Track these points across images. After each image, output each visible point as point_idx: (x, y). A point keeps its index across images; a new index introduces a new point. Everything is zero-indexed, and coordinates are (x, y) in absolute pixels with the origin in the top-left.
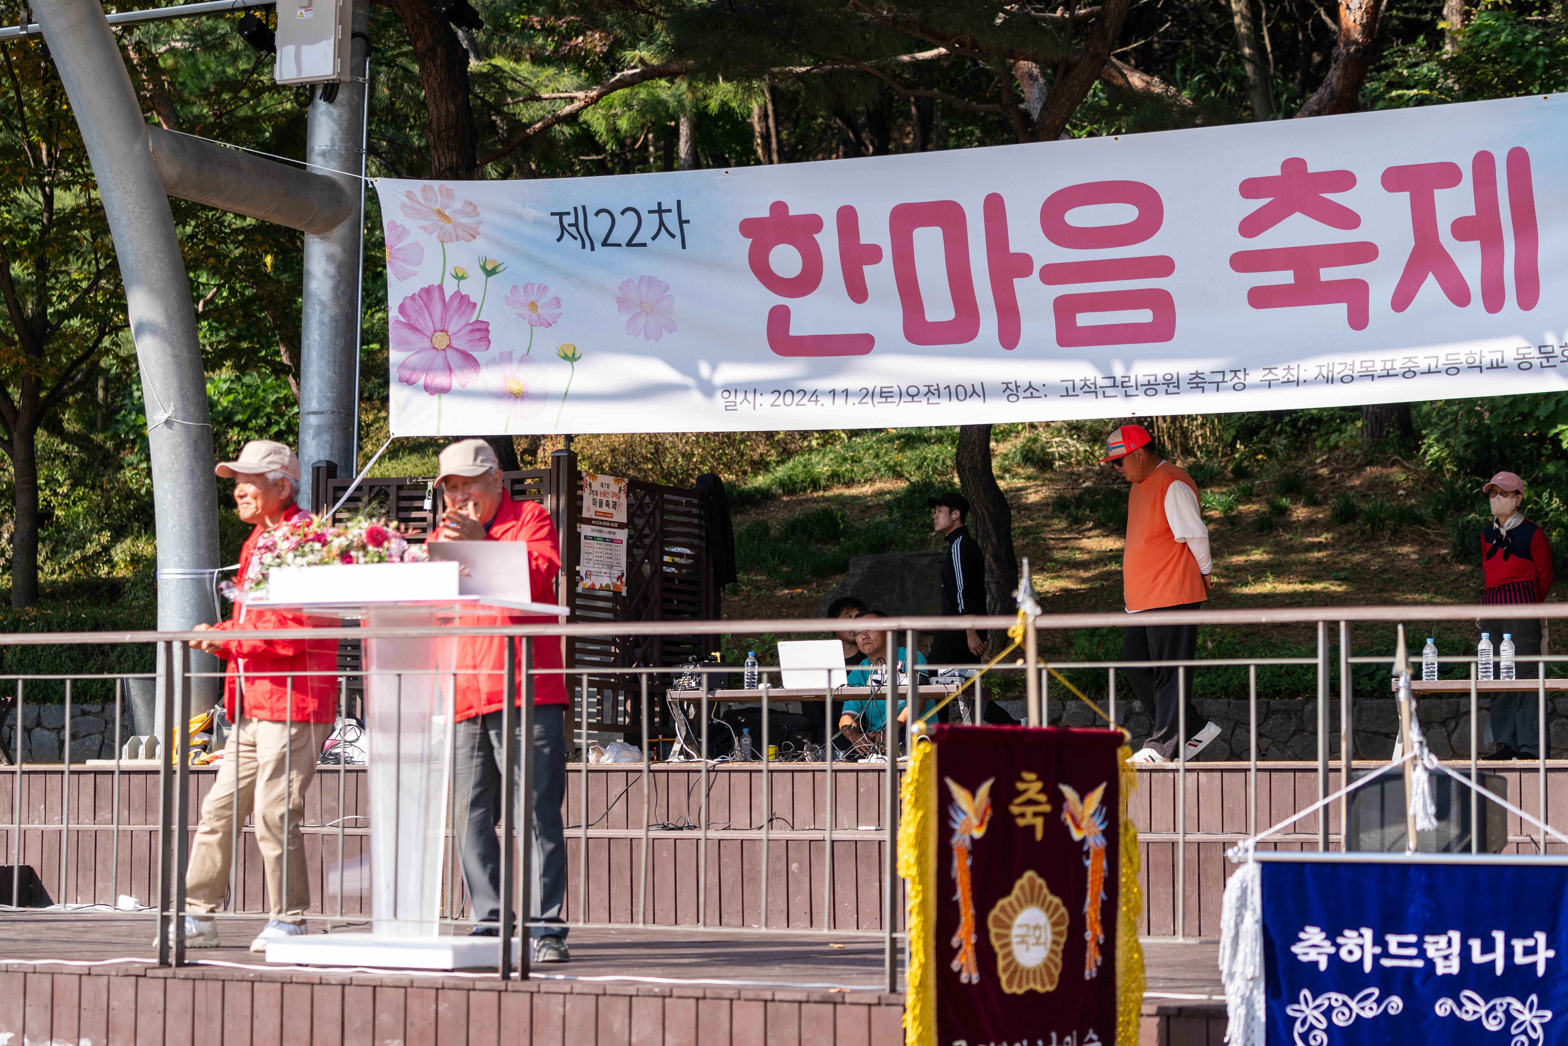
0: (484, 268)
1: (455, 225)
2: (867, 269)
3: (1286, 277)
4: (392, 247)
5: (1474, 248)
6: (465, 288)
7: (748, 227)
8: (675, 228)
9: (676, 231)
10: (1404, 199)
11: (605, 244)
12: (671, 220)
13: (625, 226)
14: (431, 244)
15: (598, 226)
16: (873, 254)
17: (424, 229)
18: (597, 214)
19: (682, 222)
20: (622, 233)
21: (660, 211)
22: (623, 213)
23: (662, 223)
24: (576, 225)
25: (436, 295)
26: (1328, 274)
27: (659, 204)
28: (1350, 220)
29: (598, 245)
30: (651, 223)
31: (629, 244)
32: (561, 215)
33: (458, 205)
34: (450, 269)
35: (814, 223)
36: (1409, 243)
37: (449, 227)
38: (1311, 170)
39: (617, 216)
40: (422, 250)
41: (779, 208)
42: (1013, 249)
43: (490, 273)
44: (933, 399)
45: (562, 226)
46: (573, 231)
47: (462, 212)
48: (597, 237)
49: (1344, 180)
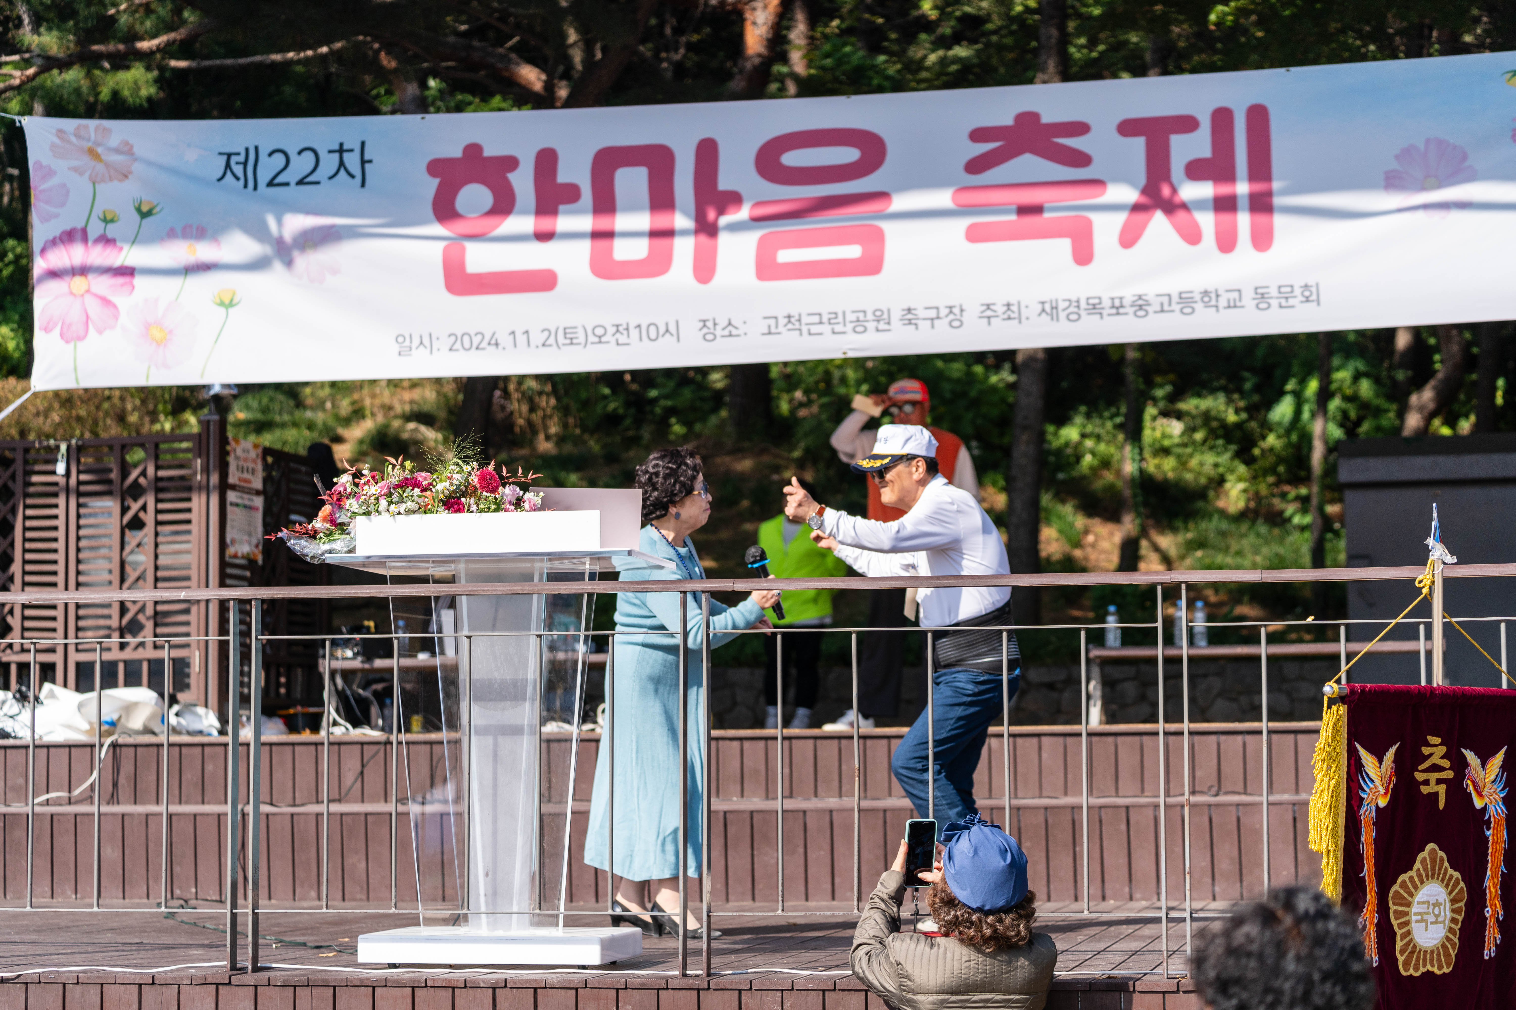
0: (139, 210)
1: (108, 165)
2: (562, 208)
4: (36, 188)
5: (1206, 188)
6: (115, 230)
7: (436, 167)
8: (356, 170)
10: (1139, 143)
11: (270, 184)
12: (352, 161)
13: (300, 165)
14: (80, 185)
15: (269, 167)
16: (571, 193)
17: (75, 169)
18: (270, 155)
19: (363, 162)
20: (295, 172)
21: (341, 150)
22: (300, 153)
23: (342, 164)
24: (245, 164)
27: (341, 145)
28: (1082, 160)
29: (263, 186)
30: (329, 163)
31: (303, 182)
32: (229, 156)
34: (98, 211)
35: (511, 163)
37: (100, 167)
38: (1044, 121)
39: (293, 156)
40: (68, 192)
41: (473, 150)
42: (723, 186)
43: (145, 215)
44: (623, 339)
45: (228, 165)
46: (238, 170)
47: (117, 151)
48: (264, 176)
49: (1080, 128)
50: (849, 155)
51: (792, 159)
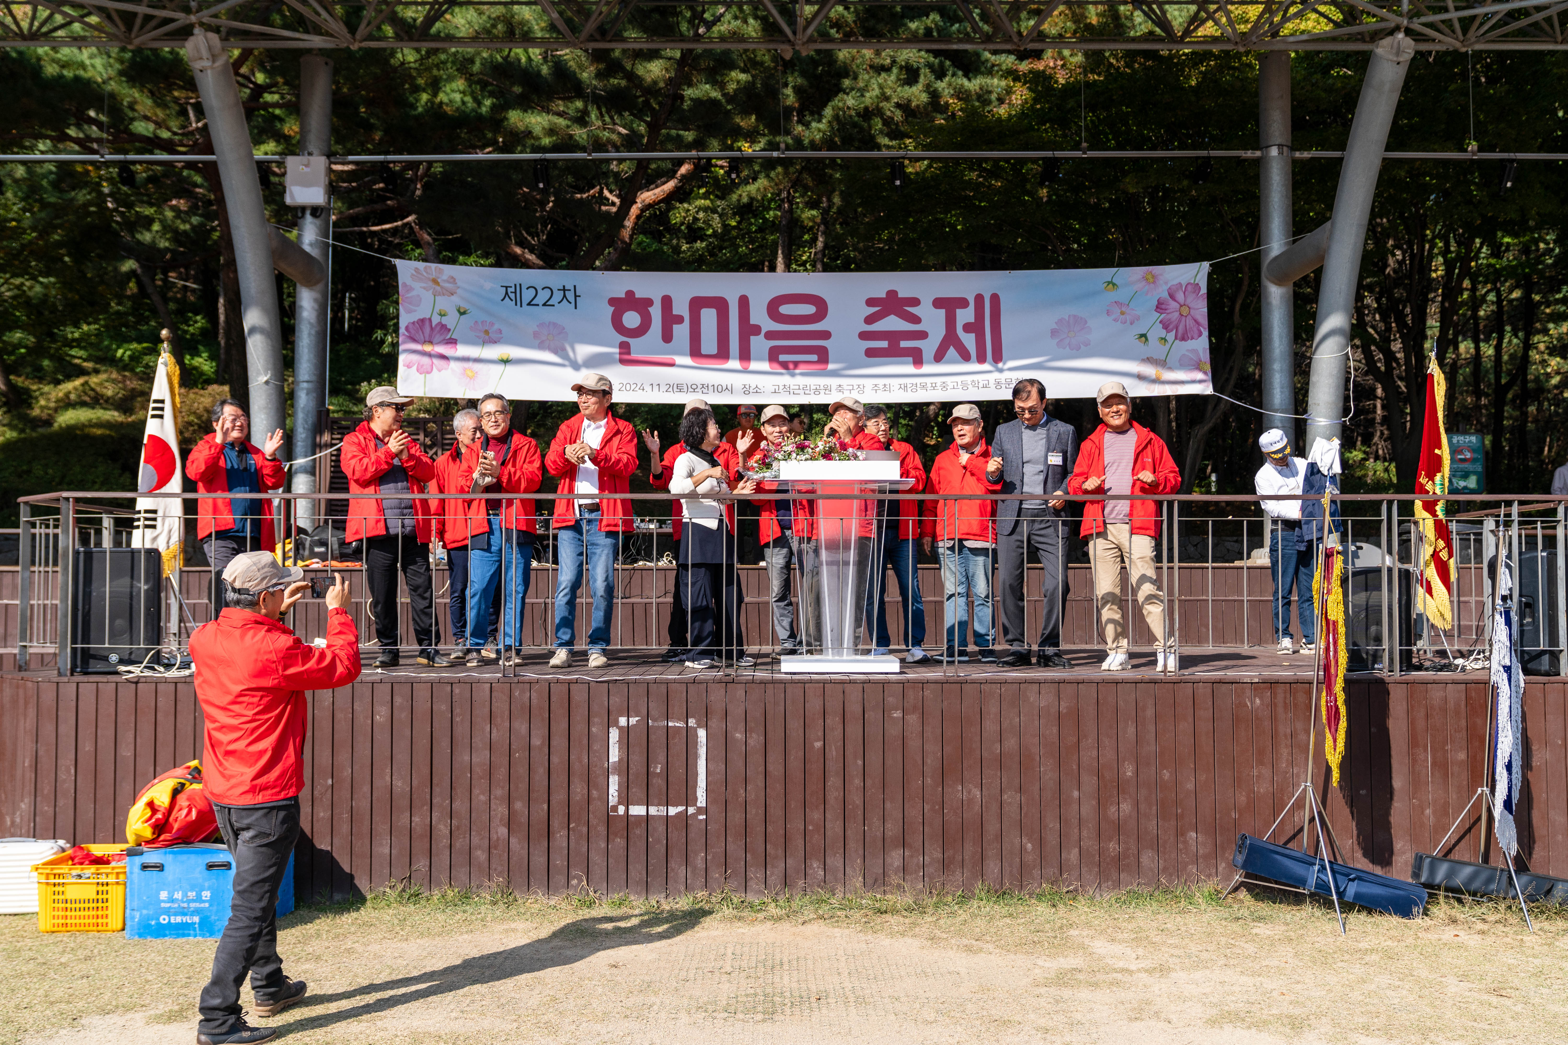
0: (458, 311)
1: (442, 288)
2: (675, 327)
3: (884, 344)
4: (402, 296)
5: (972, 336)
6: (444, 321)
7: (612, 301)
8: (572, 299)
9: (573, 301)
10: (942, 312)
11: (529, 304)
12: (570, 296)
13: (543, 296)
14: (427, 296)
15: (528, 295)
16: (680, 320)
17: (424, 288)
18: (528, 289)
19: (576, 296)
20: (540, 300)
21: (564, 290)
22: (543, 289)
23: (565, 296)
24: (515, 293)
25: (427, 323)
26: (904, 344)
27: (564, 286)
28: (916, 320)
29: (524, 304)
30: (558, 296)
31: (544, 305)
32: (506, 288)
33: (445, 277)
34: (437, 310)
35: (649, 302)
36: (943, 332)
37: (438, 288)
38: (900, 295)
39: (540, 291)
40: (420, 299)
41: (630, 294)
42: (752, 322)
43: (462, 314)
44: (705, 391)
45: (507, 293)
46: (512, 296)
47: (448, 281)
48: (526, 300)
49: (915, 302)
50: (809, 309)
51: (785, 309)
